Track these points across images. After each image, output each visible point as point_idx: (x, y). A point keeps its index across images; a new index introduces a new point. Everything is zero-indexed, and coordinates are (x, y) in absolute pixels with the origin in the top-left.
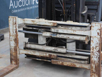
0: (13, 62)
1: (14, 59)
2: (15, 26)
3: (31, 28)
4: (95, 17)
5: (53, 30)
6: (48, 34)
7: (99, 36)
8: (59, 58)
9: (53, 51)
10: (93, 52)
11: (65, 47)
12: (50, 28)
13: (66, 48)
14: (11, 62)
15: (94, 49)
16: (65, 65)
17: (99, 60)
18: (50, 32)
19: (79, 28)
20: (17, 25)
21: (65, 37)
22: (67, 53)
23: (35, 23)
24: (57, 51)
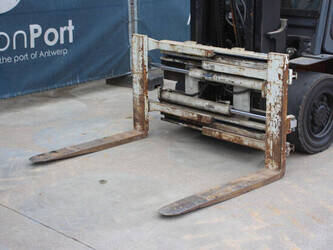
0: (139, 126)
1: (140, 120)
2: (141, 53)
3: (171, 60)
4: (310, 44)
5: (205, 65)
6: (198, 73)
7: (281, 82)
8: (218, 124)
9: (207, 108)
10: (270, 115)
11: (228, 102)
12: (200, 62)
13: (232, 104)
14: (135, 125)
15: (273, 109)
16: (224, 138)
17: (281, 132)
18: (200, 68)
19: (252, 63)
20: (146, 53)
21: (227, 80)
22: (231, 115)
23: (176, 49)
24: (212, 109)
